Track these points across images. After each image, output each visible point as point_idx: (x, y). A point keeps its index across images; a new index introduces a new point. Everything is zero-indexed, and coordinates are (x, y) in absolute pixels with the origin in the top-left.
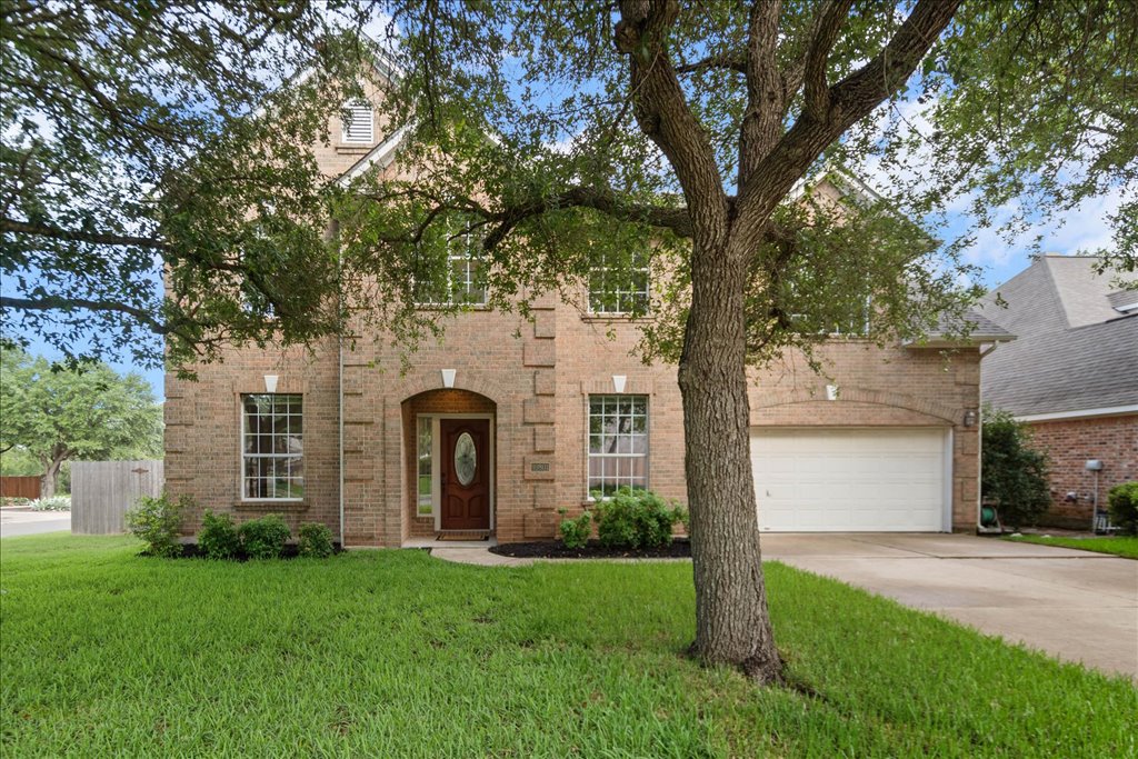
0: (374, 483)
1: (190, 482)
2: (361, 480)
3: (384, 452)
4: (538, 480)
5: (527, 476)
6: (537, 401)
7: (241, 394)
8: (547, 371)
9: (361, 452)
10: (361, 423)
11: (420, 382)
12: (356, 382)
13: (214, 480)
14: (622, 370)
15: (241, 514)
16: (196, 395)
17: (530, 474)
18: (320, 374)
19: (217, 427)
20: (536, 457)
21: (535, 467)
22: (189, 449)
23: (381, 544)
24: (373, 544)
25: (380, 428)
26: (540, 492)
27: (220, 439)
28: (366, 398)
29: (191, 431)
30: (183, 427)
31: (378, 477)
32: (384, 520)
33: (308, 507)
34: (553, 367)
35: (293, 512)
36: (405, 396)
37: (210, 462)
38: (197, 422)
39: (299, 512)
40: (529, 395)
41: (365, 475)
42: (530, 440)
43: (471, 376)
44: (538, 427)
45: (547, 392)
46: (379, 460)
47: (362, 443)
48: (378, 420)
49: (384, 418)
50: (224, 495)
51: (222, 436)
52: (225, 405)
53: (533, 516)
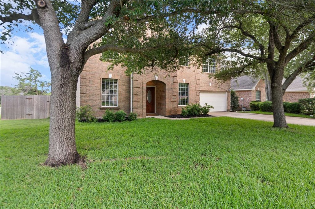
0: (140, 102)
1: (87, 102)
2: (137, 101)
3: (143, 95)
4: (173, 101)
5: (172, 101)
6: (174, 84)
7: (102, 78)
8: (175, 77)
9: (137, 94)
10: (137, 87)
11: (150, 78)
12: (136, 77)
13: (94, 101)
14: (185, 78)
15: (101, 111)
16: (90, 78)
17: (172, 100)
18: (122, 74)
19: (95, 87)
20: (173, 96)
21: (173, 99)
22: (87, 93)
23: (141, 117)
24: (140, 117)
25: (142, 89)
26: (174, 104)
27: (96, 90)
28: (139, 81)
29: (88, 88)
30: (86, 87)
31: (141, 100)
32: (142, 111)
33: (119, 108)
34: (176, 77)
35: (115, 110)
36: (147, 81)
37: (93, 96)
38: (90, 85)
39: (117, 110)
40: (172, 83)
41: (139, 100)
42: (172, 93)
43: (161, 78)
44: (174, 90)
45: (176, 82)
46: (141, 96)
47: (138, 92)
48: (141, 87)
49: (143, 86)
50: (97, 105)
51: (97, 89)
52: (98, 81)
53: (173, 109)
